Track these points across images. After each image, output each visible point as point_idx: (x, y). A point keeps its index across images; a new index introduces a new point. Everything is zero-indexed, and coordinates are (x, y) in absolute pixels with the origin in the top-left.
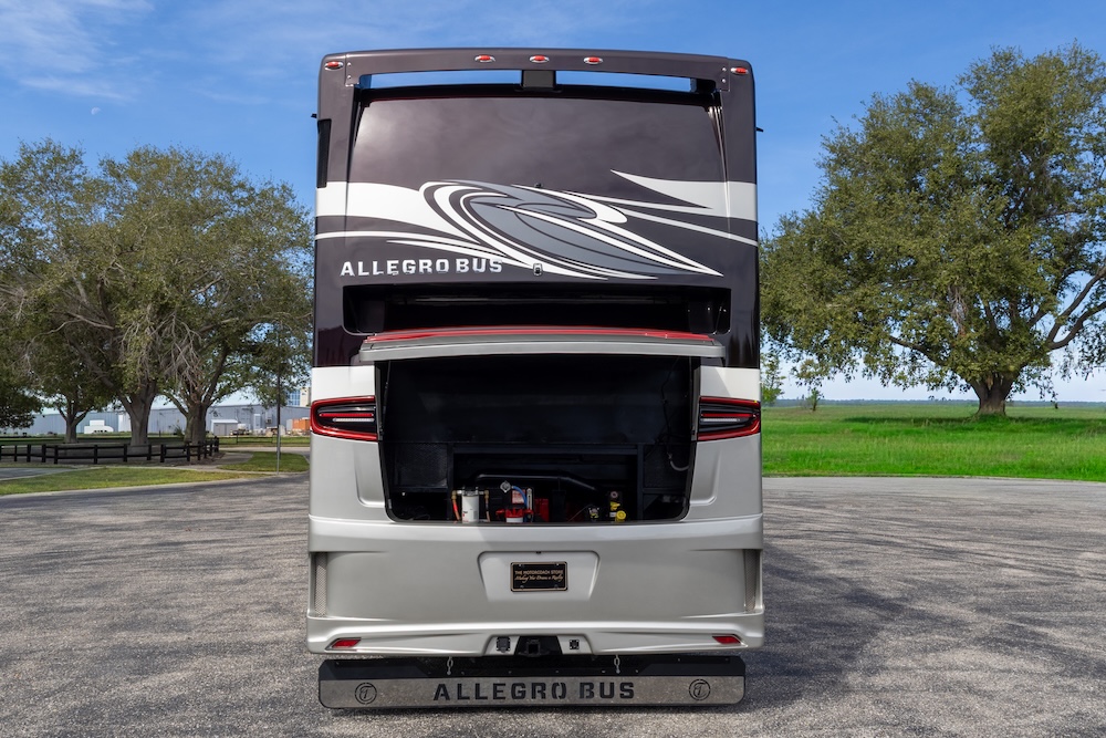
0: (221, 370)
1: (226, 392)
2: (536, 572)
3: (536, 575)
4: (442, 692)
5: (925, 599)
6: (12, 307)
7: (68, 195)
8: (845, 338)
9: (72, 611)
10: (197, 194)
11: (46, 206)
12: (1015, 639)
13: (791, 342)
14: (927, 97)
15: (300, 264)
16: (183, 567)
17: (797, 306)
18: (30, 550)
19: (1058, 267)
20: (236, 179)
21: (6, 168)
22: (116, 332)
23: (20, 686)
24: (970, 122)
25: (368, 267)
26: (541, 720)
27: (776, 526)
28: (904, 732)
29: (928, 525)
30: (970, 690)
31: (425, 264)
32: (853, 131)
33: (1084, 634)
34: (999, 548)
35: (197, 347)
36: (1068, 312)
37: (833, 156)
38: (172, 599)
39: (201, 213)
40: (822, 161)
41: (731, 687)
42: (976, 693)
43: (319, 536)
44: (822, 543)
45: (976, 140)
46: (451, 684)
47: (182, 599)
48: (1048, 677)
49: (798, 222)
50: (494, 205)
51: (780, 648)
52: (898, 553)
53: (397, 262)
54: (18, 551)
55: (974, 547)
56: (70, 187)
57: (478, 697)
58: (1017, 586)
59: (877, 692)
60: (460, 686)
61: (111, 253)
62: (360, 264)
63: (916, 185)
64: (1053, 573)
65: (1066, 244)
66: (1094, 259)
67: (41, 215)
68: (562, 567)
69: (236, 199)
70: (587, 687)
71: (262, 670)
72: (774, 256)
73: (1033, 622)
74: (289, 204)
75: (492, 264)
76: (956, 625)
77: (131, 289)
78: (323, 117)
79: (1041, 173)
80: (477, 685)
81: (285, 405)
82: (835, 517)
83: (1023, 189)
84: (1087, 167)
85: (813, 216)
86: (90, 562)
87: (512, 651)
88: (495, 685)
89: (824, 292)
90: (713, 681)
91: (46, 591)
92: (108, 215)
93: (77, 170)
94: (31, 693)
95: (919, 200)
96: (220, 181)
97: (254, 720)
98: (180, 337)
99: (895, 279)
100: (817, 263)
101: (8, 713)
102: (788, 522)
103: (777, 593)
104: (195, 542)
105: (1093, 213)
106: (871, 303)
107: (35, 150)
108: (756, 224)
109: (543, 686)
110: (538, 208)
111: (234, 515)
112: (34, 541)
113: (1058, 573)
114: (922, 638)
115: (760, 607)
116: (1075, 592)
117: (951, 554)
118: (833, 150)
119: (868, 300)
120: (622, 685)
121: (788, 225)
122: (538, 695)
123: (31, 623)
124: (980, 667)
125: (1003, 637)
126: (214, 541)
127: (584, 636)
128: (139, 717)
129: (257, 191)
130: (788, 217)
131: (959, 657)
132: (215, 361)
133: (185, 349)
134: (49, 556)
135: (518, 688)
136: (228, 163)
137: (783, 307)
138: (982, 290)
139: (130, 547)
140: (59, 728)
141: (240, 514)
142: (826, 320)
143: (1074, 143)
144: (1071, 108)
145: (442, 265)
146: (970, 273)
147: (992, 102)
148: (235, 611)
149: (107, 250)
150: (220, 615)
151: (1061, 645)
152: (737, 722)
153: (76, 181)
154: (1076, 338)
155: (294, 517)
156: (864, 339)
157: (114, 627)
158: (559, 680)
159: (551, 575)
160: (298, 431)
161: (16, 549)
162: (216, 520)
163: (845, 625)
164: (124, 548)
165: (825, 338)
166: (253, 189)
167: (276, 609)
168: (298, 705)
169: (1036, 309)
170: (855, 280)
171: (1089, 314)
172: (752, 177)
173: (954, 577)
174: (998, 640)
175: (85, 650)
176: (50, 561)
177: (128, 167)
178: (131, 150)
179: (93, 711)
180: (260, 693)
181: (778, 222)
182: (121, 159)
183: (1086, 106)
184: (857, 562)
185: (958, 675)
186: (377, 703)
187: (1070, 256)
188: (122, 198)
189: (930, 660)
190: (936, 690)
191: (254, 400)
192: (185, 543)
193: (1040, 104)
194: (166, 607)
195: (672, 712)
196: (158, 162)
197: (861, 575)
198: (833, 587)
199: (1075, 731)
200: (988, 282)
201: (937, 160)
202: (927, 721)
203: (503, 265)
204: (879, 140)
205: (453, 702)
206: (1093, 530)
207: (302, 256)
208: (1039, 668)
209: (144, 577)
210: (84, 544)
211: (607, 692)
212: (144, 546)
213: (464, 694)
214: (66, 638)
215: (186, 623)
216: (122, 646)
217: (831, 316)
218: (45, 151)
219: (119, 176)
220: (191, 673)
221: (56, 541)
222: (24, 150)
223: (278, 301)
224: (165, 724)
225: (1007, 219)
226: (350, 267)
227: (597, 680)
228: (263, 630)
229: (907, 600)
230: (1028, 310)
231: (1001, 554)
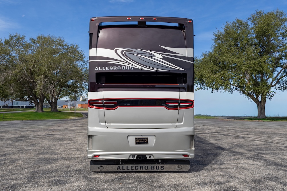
0: (60, 91)
1: (61, 97)
2: (141, 140)
3: (141, 141)
4: (119, 168)
5: (235, 148)
6: (8, 76)
7: (21, 47)
8: (219, 84)
9: (28, 150)
10: (54, 47)
11: (16, 50)
12: (256, 157)
13: (205, 85)
14: (240, 22)
15: (81, 65)
16: (54, 140)
17: (206, 76)
18: (16, 136)
19: (273, 66)
20: (64, 43)
21: (6, 40)
22: (34, 82)
23: (19, 167)
24: (251, 29)
25: (101, 68)
26: (142, 174)
27: (200, 131)
28: (227, 177)
29: (238, 131)
30: (244, 169)
31: (115, 68)
32: (221, 31)
33: (273, 156)
34: (255, 136)
35: (55, 86)
36: (276, 78)
37: (216, 38)
38: (52, 147)
39: (55, 52)
40: (213, 39)
41: (187, 167)
42: (245, 169)
43: (90, 131)
44: (211, 135)
45: (253, 34)
46: (121, 166)
47: (54, 147)
48: (263, 166)
49: (207, 54)
50: (131, 54)
51: (199, 159)
52: (230, 137)
53: (108, 67)
54: (13, 136)
55: (249, 136)
56: (22, 45)
57: (127, 169)
58: (258, 145)
59: (222, 169)
60: (123, 166)
61: (33, 62)
62: (100, 67)
63: (237, 45)
64: (267, 142)
65: (275, 60)
66: (282, 64)
67: (15, 52)
68: (147, 139)
69: (64, 48)
70: (153, 167)
71: (75, 163)
72: (201, 63)
73: (261, 153)
74: (78, 50)
75: (131, 68)
76: (242, 154)
77: (38, 71)
78: (91, 33)
79: (269, 42)
80: (127, 166)
81: (76, 100)
82: (215, 129)
83: (264, 46)
84: (281, 41)
85: (211, 53)
86: (31, 139)
87: (135, 158)
88: (131, 166)
89: (214, 72)
90: (183, 166)
91: (21, 145)
92: (32, 52)
93: (24, 41)
94: (21, 168)
95: (238, 49)
96: (60, 44)
97: (75, 174)
98: (50, 83)
99: (231, 69)
100: (212, 65)
101: (17, 172)
102: (203, 130)
103: (199, 147)
104: (56, 134)
105: (282, 52)
106: (226, 75)
107: (13, 36)
108: (193, 58)
109: (143, 166)
110: (142, 54)
111: (65, 128)
112: (16, 134)
113: (269, 142)
114: (234, 157)
115: (194, 148)
116: (272, 147)
117: (243, 138)
118: (216, 36)
119: (224, 74)
120: (161, 166)
121: (205, 55)
122: (141, 169)
123: (19, 153)
124: (247, 164)
125: (253, 157)
126: (61, 134)
127: (152, 155)
128: (48, 173)
129: (70, 46)
130: (205, 53)
131: (242, 161)
132: (59, 89)
133: (52, 86)
134: (20, 137)
135: (137, 167)
136: (62, 39)
137: (203, 76)
138: (253, 72)
139: (40, 135)
140: (29, 176)
141: (67, 128)
142: (214, 79)
143: (277, 34)
144: (276, 26)
145: (119, 68)
146: (251, 68)
147: (257, 24)
148: (68, 150)
149: (32, 61)
150: (64, 151)
151: (267, 159)
152: (188, 175)
153: (24, 44)
154: (278, 84)
155: (80, 128)
156: (223, 84)
157: (39, 154)
158: (146, 165)
159: (144, 141)
160: (79, 107)
161: (12, 136)
162: (61, 129)
163: (215, 154)
164: (39, 136)
165: (214, 84)
166: (69, 46)
167: (78, 150)
168: (85, 171)
169: (267, 77)
170: (222, 69)
171: (281, 78)
172: (192, 47)
173: (243, 143)
174: (252, 158)
175: (33, 159)
176: (21, 139)
177: (37, 40)
178: (38, 36)
179: (37, 172)
180: (76, 168)
181: (202, 54)
182: (35, 38)
183: (280, 25)
184: (220, 140)
185: (241, 165)
186: (103, 170)
187: (276, 63)
188: (36, 48)
189: (235, 162)
190: (236, 168)
191: (68, 99)
192: (54, 134)
193: (268, 25)
194: (51, 149)
195: (173, 173)
196: (44, 39)
197: (220, 142)
198: (213, 145)
199: (267, 177)
200: (255, 70)
201: (243, 39)
202: (233, 175)
203: (133, 68)
204: (228, 33)
205: (121, 170)
206: (279, 132)
207: (81, 63)
208: (261, 164)
209: (45, 142)
210: (29, 135)
211: (157, 168)
212: (44, 135)
213: (124, 168)
214: (28, 156)
215: (56, 153)
216: (41, 158)
217: (215, 78)
218: (16, 36)
219: (34, 42)
220: (59, 164)
221: (22, 134)
222: (10, 36)
223: (75, 74)
224: (54, 175)
225: (260, 54)
226: (97, 68)
227: (155, 165)
228: (75, 154)
229: (231, 148)
230: (266, 77)
231: (255, 138)
